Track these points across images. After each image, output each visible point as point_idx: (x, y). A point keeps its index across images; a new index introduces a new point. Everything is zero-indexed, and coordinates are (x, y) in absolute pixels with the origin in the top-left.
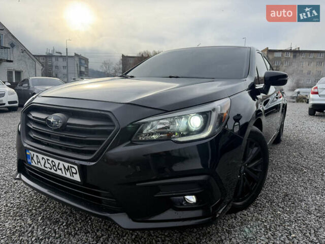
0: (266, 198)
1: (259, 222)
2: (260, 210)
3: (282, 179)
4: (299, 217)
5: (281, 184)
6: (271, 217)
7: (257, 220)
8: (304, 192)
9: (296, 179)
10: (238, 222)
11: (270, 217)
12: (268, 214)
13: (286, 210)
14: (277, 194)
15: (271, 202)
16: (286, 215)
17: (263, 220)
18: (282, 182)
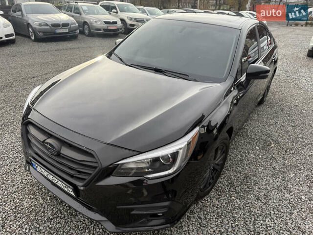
0: (227, 181)
1: (215, 208)
2: (219, 195)
3: (249, 157)
4: (248, 204)
5: (246, 162)
6: (226, 204)
7: (214, 206)
8: (262, 174)
9: (261, 157)
10: (198, 208)
11: (224, 203)
12: (224, 200)
13: (240, 195)
14: (239, 175)
15: (231, 185)
16: (238, 201)
17: (219, 207)
18: (248, 160)
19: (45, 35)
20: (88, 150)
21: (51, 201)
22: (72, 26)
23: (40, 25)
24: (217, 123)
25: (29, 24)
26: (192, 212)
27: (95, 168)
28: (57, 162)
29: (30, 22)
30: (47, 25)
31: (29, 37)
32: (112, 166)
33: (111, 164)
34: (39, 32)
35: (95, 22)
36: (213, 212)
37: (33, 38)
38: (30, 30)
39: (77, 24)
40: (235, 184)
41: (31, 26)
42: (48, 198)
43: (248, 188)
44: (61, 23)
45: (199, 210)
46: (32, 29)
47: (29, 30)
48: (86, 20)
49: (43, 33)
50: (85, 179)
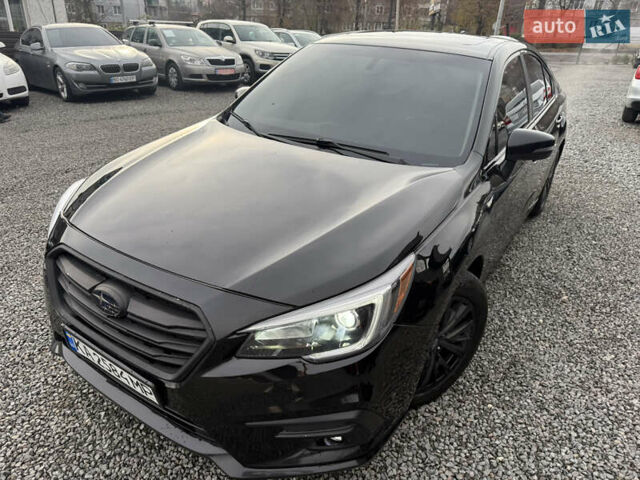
5: (511, 333)
11: (472, 416)
13: (504, 401)
14: (499, 359)
19: (88, 88)
20: (185, 305)
21: (108, 420)
22: (144, 69)
23: (79, 68)
24: (450, 250)
25: (57, 66)
26: (405, 437)
27: (201, 341)
28: (121, 332)
29: (58, 62)
30: (93, 68)
31: (57, 94)
32: (235, 336)
33: (234, 333)
34: (78, 82)
35: (191, 60)
36: (449, 436)
37: (64, 95)
38: (59, 78)
39: (154, 66)
40: (492, 377)
41: (61, 71)
42: (103, 414)
43: (521, 384)
44: (121, 64)
45: (420, 432)
46: (64, 77)
47: (56, 79)
48: (171, 58)
49: (86, 83)
50: (179, 367)
